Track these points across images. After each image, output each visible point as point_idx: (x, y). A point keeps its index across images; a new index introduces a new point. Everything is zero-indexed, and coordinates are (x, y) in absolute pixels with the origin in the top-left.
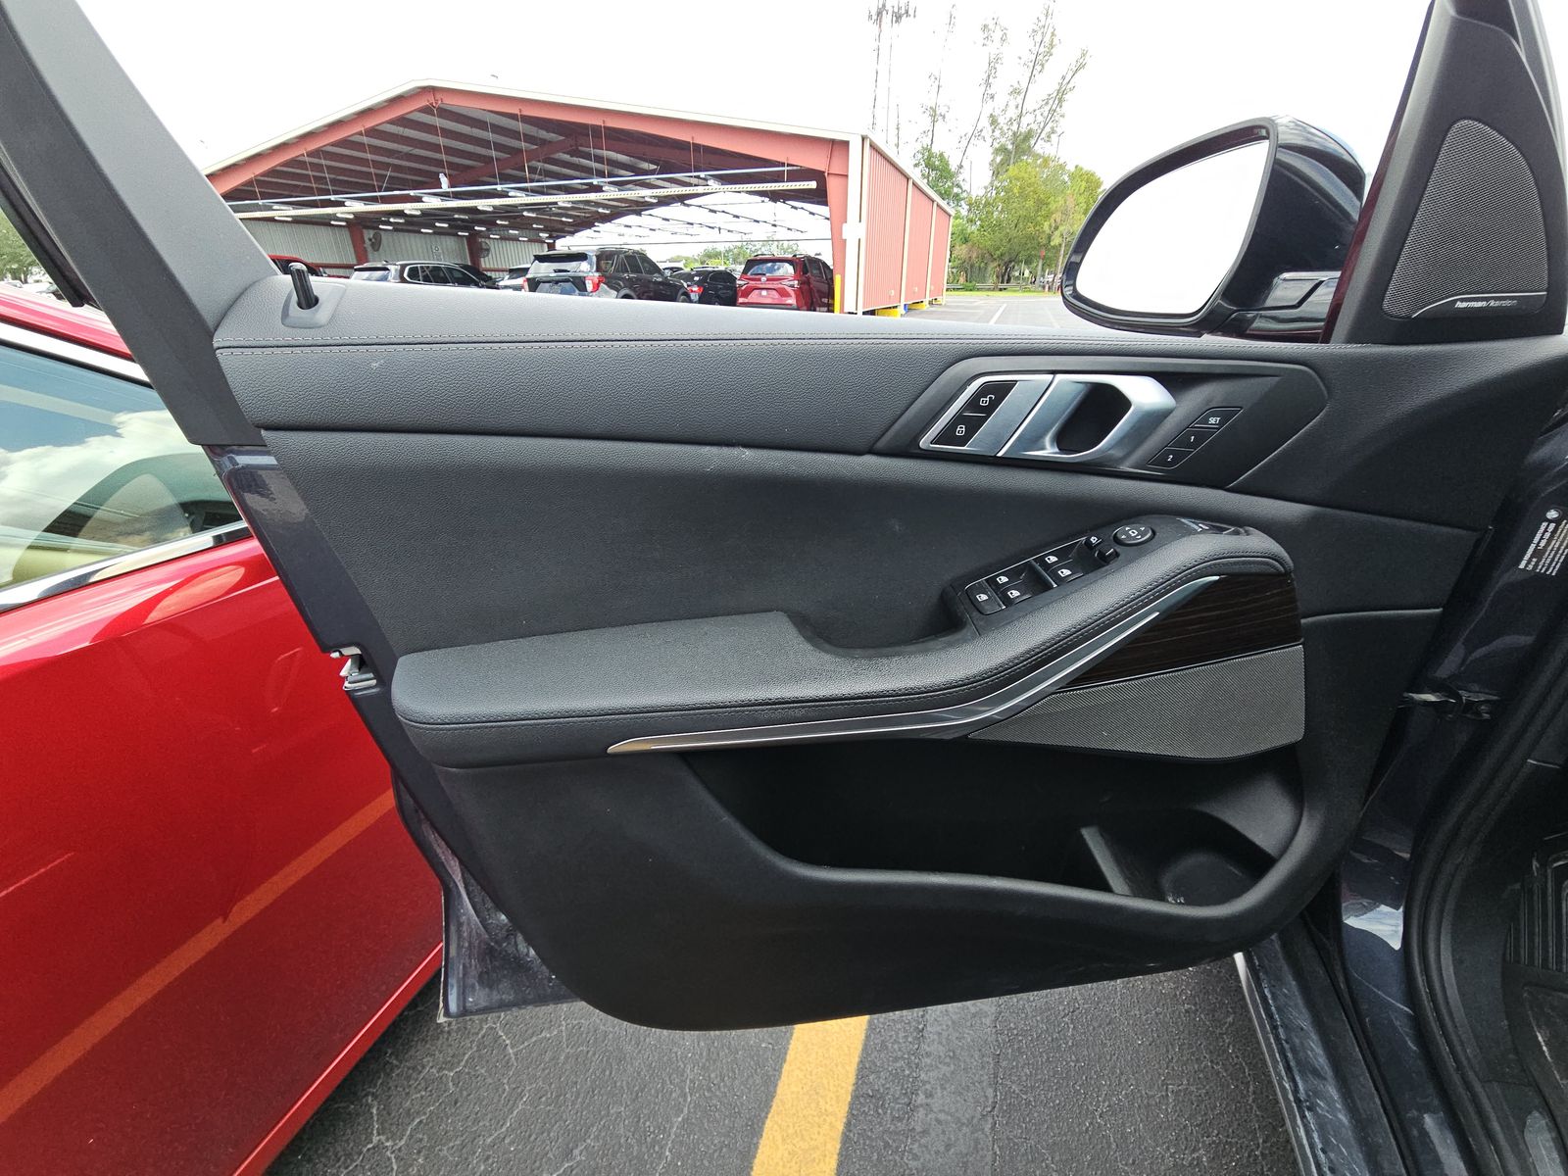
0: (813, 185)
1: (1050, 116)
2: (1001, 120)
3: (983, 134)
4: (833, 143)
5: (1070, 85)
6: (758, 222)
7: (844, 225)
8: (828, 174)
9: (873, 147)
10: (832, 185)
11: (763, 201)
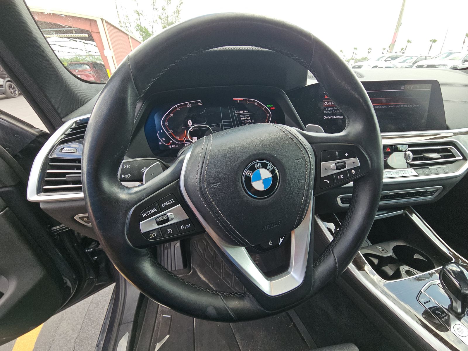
0: (86, 35)
1: (176, 18)
2: (162, 17)
3: (157, 22)
4: (90, 20)
5: (180, 9)
6: (74, 48)
7: (104, 51)
8: (92, 32)
9: (107, 22)
10: (94, 36)
11: (70, 41)
